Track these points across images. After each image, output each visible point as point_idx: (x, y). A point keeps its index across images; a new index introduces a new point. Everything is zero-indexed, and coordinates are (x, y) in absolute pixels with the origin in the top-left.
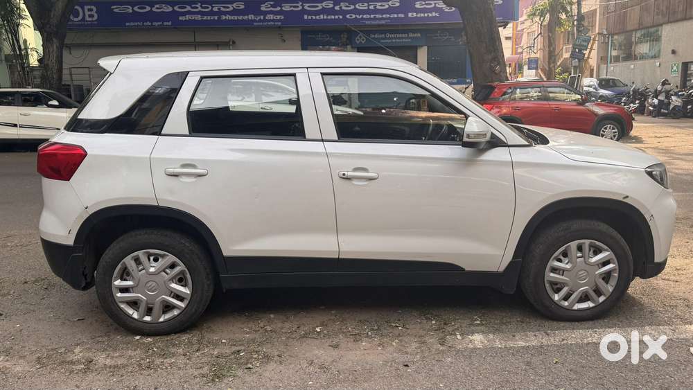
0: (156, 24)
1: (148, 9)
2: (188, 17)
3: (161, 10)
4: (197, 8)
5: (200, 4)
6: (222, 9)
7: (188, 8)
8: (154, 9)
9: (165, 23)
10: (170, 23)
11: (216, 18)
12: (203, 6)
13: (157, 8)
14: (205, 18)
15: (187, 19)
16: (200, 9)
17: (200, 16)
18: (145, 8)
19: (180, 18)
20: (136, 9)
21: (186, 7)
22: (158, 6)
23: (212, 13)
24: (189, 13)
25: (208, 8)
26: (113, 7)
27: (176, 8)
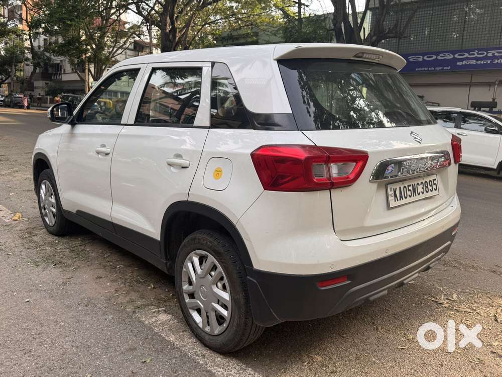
0: (438, 69)
1: (434, 57)
2: (464, 63)
3: (445, 57)
4: (474, 54)
5: (477, 51)
6: (496, 54)
7: (467, 55)
8: (439, 58)
9: (445, 68)
10: (449, 68)
11: (489, 62)
12: (480, 52)
13: (441, 57)
14: (479, 62)
15: (464, 64)
16: (476, 55)
17: (475, 61)
18: (432, 57)
19: (458, 64)
20: (425, 58)
21: (464, 54)
22: (441, 55)
23: (486, 58)
24: (467, 59)
25: (484, 54)
26: (409, 58)
27: (456, 56)
